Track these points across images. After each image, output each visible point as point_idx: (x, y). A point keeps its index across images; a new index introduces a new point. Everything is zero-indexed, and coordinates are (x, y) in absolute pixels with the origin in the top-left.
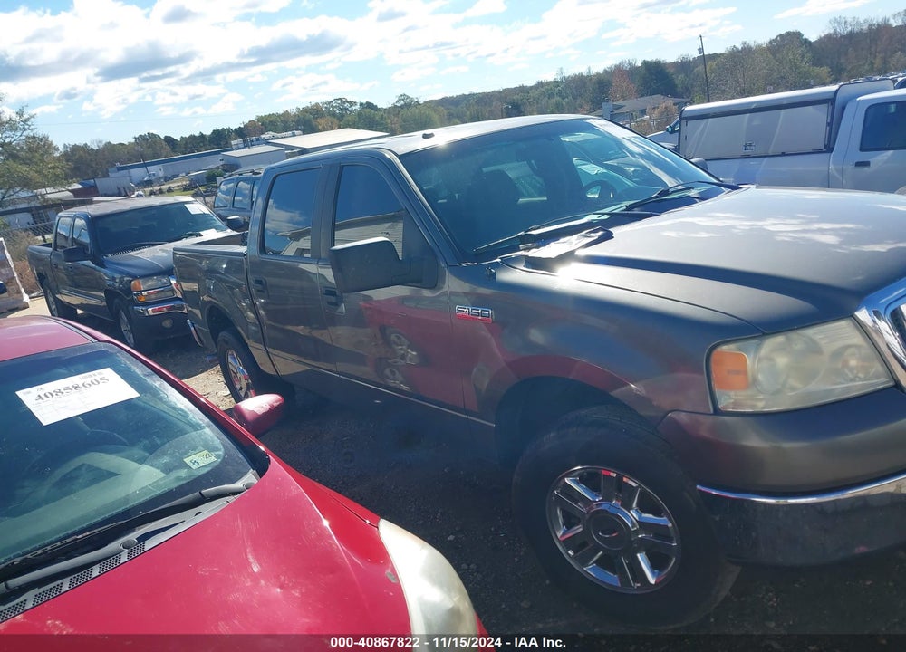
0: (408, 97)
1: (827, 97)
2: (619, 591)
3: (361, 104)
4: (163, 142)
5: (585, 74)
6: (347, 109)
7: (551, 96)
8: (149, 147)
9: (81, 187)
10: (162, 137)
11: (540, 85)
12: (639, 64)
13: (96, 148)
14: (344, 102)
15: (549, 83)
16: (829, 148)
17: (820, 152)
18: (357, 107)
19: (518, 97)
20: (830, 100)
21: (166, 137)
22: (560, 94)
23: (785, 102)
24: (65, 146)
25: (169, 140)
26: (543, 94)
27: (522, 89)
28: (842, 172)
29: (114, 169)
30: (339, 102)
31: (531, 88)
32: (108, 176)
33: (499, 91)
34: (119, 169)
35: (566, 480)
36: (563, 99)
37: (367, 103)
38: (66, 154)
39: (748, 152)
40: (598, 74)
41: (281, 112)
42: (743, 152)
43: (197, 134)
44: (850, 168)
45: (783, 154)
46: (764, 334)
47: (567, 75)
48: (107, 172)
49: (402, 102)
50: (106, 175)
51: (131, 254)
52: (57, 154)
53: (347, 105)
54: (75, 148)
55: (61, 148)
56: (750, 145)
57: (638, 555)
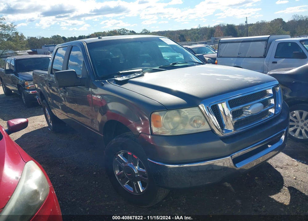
0: (146, 30)
1: (266, 39)
2: (132, 194)
3: (130, 31)
4: (62, 39)
5: (207, 27)
6: (125, 32)
7: (195, 33)
8: (57, 40)
9: (32, 51)
10: (62, 37)
11: (192, 29)
12: (226, 25)
13: (39, 38)
14: (125, 30)
15: (195, 29)
16: (265, 56)
17: (262, 57)
18: (129, 32)
19: (184, 33)
20: (266, 40)
21: (63, 37)
22: (198, 33)
23: (252, 40)
24: (28, 37)
25: (64, 38)
26: (192, 33)
27: (186, 31)
28: (268, 65)
29: (44, 46)
30: (123, 30)
31: (189, 30)
32: (42, 48)
33: (178, 31)
34: (46, 46)
35: (119, 155)
36: (199, 35)
37: (132, 31)
38: (28, 40)
39: (239, 56)
40: (212, 28)
41: (103, 32)
42: (237, 55)
43: (74, 37)
44: (270, 63)
45: (250, 57)
46: (167, 110)
47: (201, 27)
48: (42, 47)
49: (144, 32)
50: (41, 48)
51: (27, 73)
52: (25, 40)
53: (125, 31)
54: (32, 38)
55: (27, 37)
56: (240, 53)
57: (138, 182)
